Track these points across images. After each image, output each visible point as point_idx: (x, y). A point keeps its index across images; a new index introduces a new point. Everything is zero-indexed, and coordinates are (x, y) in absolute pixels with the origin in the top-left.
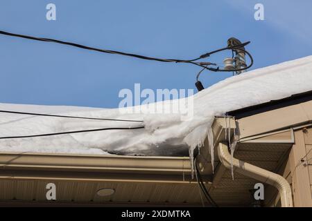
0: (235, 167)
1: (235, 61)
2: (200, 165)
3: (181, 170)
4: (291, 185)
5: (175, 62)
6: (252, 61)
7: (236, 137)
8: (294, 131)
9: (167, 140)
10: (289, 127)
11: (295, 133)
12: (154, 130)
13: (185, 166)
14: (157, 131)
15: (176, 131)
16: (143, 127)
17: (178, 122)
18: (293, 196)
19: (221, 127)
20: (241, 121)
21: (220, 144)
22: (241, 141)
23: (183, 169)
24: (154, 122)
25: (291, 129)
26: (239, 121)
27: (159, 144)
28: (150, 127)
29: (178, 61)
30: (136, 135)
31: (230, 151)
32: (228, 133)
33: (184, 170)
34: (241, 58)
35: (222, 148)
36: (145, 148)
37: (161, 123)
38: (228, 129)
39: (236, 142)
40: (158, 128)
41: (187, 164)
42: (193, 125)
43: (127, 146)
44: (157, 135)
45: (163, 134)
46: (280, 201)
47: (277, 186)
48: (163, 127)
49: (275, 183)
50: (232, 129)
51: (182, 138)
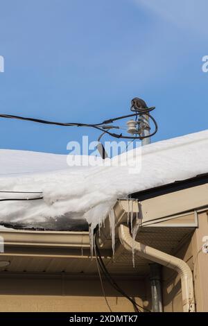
0: (136, 251)
1: (139, 123)
2: (100, 240)
3: (80, 246)
4: (192, 271)
5: (76, 126)
6: (157, 128)
7: (138, 221)
8: (198, 213)
9: (66, 214)
10: (193, 210)
11: (199, 215)
12: (53, 203)
13: (84, 241)
14: (56, 204)
15: (76, 205)
16: (42, 198)
17: (78, 196)
18: (193, 282)
19: (123, 211)
20: (144, 203)
21: (122, 226)
22: (143, 224)
23: (82, 244)
24: (53, 194)
25: (195, 212)
26: (142, 203)
27: (57, 218)
28: (50, 199)
29: (79, 125)
30: (34, 206)
31: (131, 235)
32: (130, 217)
33: (83, 246)
34: (145, 121)
35: (124, 230)
36: (42, 220)
37: (61, 196)
38: (130, 213)
39: (138, 227)
40: (57, 200)
41: (86, 239)
42: (94, 202)
43: (25, 218)
44: (56, 208)
45: (62, 207)
46: (180, 281)
47: (178, 270)
48: (62, 200)
49: (176, 267)
50: (135, 214)
51: (82, 213)
